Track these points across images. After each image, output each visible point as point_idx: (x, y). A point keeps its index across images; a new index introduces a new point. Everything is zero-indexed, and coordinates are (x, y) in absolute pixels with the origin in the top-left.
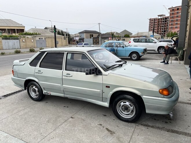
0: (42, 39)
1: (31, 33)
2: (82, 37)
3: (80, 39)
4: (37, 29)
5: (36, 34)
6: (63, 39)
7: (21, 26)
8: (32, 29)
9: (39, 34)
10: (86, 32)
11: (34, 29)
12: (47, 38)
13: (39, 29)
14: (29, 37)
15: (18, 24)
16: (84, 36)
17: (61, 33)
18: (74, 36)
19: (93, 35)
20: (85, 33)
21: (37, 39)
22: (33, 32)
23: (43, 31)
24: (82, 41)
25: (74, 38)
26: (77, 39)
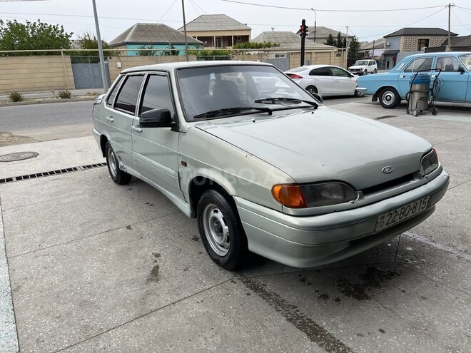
0: (283, 56)
1: (257, 44)
2: (393, 48)
3: (385, 55)
4: (275, 33)
5: (269, 45)
6: (333, 55)
7: (245, 28)
8: (265, 33)
9: (275, 45)
10: (407, 33)
11: (270, 33)
12: (292, 53)
13: (281, 33)
14: (252, 53)
15: (239, 24)
16: (400, 44)
17: (337, 40)
18: (371, 46)
19: (428, 40)
20: (402, 37)
21: (272, 56)
22: (263, 42)
23: (288, 38)
24: (390, 59)
25: (371, 52)
26: (379, 53)
